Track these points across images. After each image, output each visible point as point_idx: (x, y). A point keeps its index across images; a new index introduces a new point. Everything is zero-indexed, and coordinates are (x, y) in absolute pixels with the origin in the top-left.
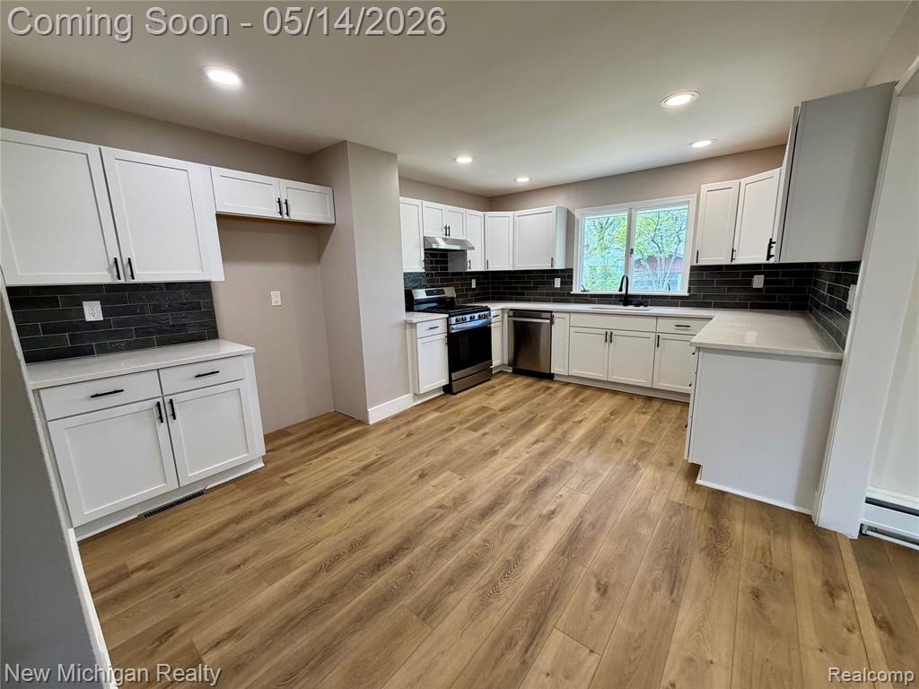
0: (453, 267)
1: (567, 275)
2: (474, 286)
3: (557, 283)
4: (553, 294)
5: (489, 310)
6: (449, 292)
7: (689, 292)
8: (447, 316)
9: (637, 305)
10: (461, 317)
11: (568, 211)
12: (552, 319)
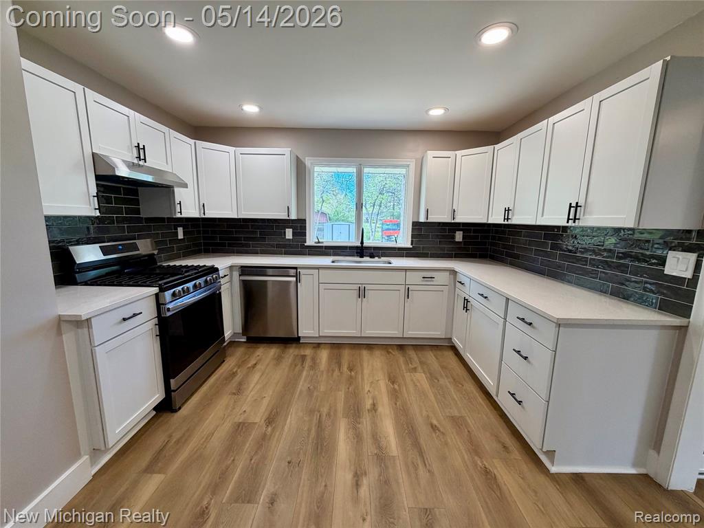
0: (147, 211)
1: (299, 226)
2: (181, 236)
3: (289, 234)
4: (284, 246)
5: (217, 270)
6: (144, 247)
7: (412, 244)
8: (155, 290)
9: (372, 256)
10: (180, 288)
11: (297, 157)
12: (297, 276)
